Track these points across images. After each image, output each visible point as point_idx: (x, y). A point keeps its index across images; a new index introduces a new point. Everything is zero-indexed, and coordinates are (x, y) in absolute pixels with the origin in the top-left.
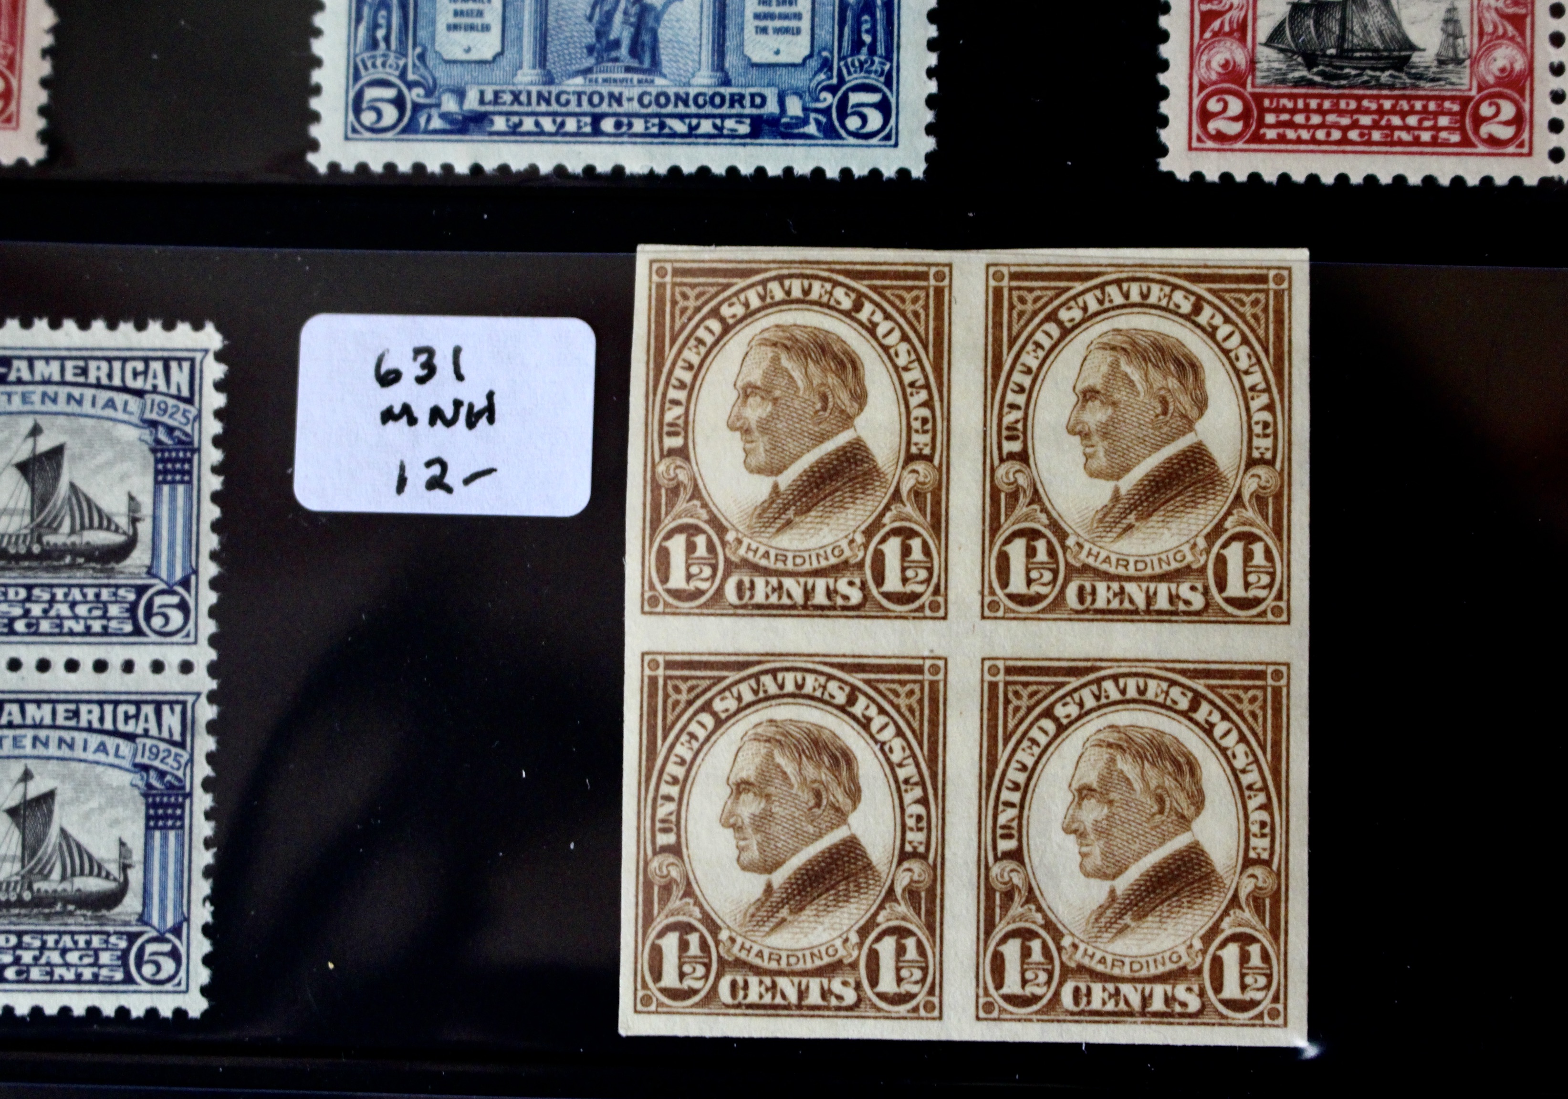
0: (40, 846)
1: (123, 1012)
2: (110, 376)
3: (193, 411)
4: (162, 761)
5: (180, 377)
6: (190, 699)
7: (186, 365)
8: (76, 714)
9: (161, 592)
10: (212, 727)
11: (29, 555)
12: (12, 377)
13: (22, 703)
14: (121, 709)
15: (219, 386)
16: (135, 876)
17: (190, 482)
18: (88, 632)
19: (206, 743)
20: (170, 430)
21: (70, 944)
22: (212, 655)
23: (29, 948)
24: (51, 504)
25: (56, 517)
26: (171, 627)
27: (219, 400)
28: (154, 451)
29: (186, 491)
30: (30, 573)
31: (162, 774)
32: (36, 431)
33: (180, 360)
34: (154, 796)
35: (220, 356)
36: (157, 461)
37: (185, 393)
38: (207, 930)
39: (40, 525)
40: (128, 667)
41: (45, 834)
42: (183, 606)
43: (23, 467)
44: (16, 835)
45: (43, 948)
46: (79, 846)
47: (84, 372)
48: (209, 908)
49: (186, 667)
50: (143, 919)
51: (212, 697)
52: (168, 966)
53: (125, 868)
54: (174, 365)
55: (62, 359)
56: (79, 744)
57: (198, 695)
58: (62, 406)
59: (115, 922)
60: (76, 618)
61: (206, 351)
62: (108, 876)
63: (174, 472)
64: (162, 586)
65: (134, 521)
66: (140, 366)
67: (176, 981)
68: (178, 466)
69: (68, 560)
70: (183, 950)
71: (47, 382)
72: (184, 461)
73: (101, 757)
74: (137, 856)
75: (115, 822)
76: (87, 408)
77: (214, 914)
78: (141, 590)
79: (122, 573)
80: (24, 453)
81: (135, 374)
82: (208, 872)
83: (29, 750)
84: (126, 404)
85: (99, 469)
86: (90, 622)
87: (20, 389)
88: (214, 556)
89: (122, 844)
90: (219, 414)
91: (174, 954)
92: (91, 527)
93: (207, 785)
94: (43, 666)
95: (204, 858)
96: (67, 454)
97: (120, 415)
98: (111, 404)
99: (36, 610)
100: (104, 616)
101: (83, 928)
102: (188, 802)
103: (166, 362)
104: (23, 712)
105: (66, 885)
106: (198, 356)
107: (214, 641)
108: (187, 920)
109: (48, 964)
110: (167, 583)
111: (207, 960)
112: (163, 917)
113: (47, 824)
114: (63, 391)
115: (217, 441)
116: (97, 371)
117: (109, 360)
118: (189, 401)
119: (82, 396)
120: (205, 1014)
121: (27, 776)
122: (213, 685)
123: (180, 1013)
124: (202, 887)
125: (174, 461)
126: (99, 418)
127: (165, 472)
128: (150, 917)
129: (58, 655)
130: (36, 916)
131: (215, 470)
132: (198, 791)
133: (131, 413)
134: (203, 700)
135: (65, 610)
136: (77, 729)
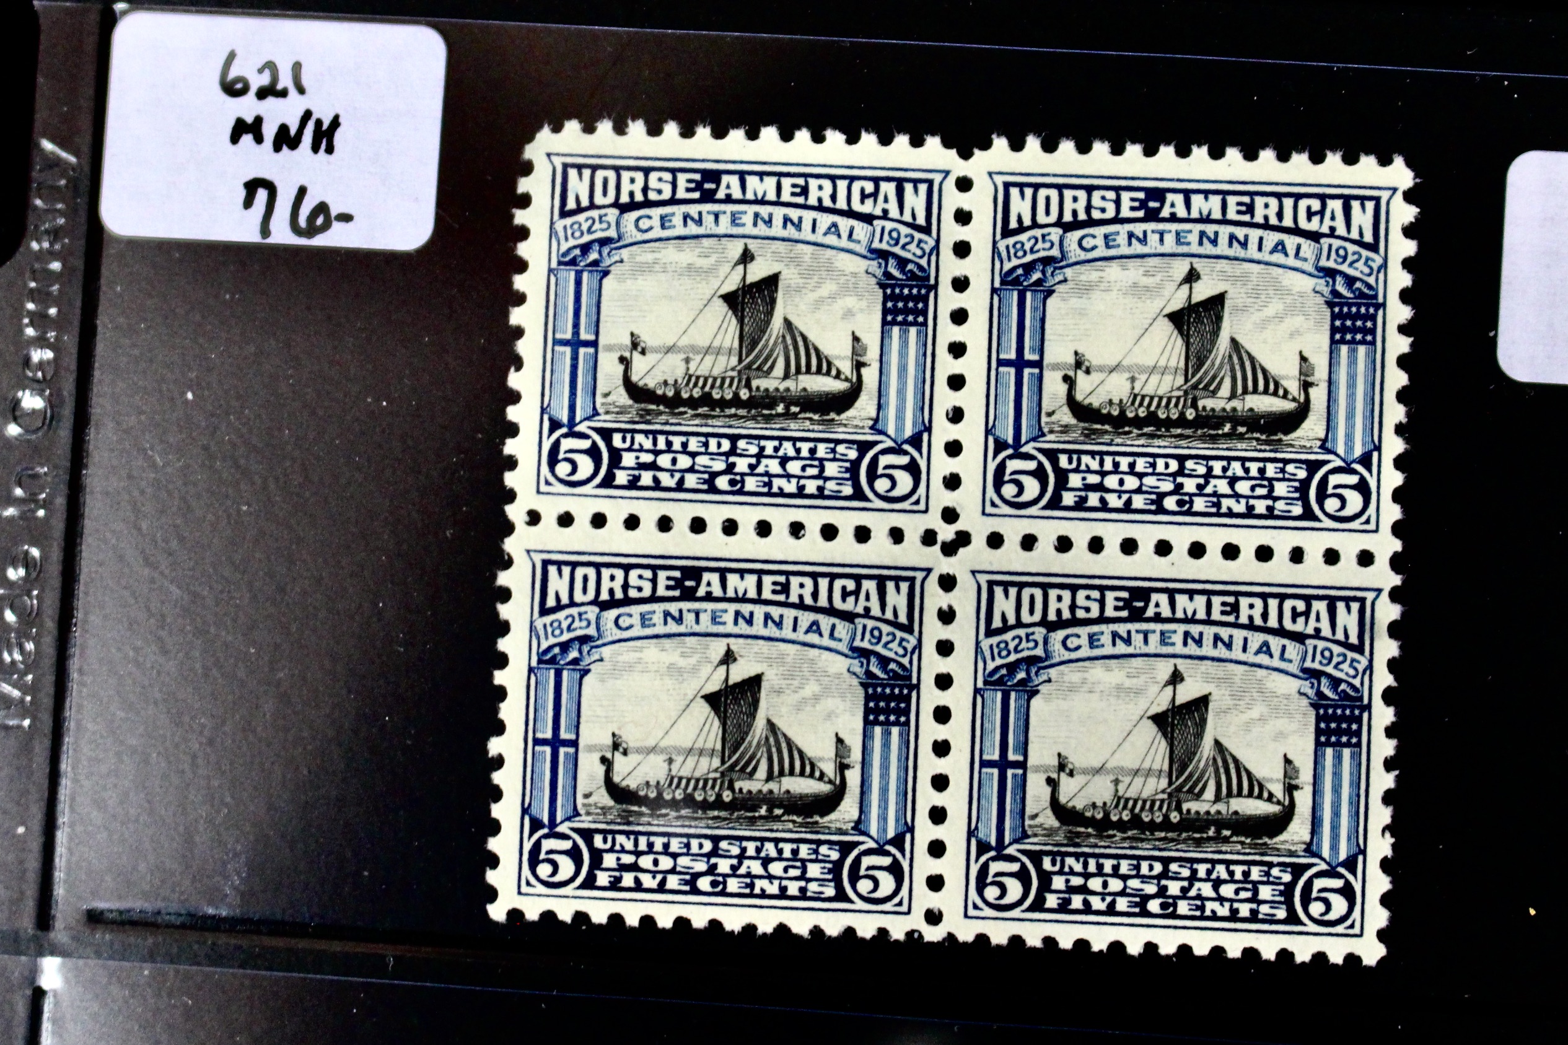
0: (1191, 761)
1: (1285, 955)
2: (1280, 215)
3: (1378, 260)
4: (1336, 667)
5: (1362, 218)
6: (1370, 596)
7: (1370, 205)
8: (1235, 608)
9: (1337, 470)
10: (1394, 630)
11: (1182, 422)
12: (1165, 213)
13: (1171, 594)
14: (1288, 604)
15: (1409, 231)
16: (1303, 800)
17: (1373, 343)
18: (1250, 513)
19: (1387, 648)
20: (1350, 281)
21: (1224, 875)
22: (1397, 545)
23: (1176, 878)
24: (1209, 362)
25: (1214, 378)
26: (1348, 512)
27: (1410, 248)
28: (1330, 304)
29: (1367, 355)
30: (1183, 443)
31: (1335, 682)
32: (1192, 277)
33: (1363, 199)
34: (1326, 707)
35: (1410, 196)
36: (1334, 317)
37: (1368, 238)
38: (1386, 865)
39: (1195, 387)
40: (1297, 555)
41: (1197, 746)
42: (1362, 487)
43: (1176, 318)
44: (1163, 746)
45: (1193, 878)
46: (1236, 761)
47: (1250, 209)
48: (1389, 840)
49: (1366, 559)
50: (1311, 849)
51: (1396, 595)
52: (1339, 906)
53: (1291, 789)
54: (1355, 205)
55: (1224, 193)
56: (1238, 643)
57: (1379, 591)
58: (1223, 248)
59: (1278, 852)
60: (1237, 496)
61: (1395, 190)
62: (1270, 798)
63: (1354, 330)
64: (1339, 463)
65: (1306, 386)
66: (1316, 205)
67: (1349, 922)
68: (1359, 323)
69: (1227, 428)
70: (1358, 888)
71: (1206, 220)
72: (1366, 317)
73: (1263, 659)
74: (1306, 776)
75: (1280, 736)
76: (1252, 251)
77: (1394, 846)
78: (1313, 467)
79: (1292, 446)
80: (1178, 302)
81: (1310, 214)
82: (1388, 798)
83: (1179, 649)
84: (1299, 248)
85: (1264, 324)
86: (1252, 502)
87: (1174, 227)
88: (1400, 430)
89: (1288, 761)
90: (1408, 264)
91: (1347, 892)
92: (1255, 391)
93: (1389, 696)
94: (1197, 550)
95: (1383, 781)
96: (1228, 303)
97: (1291, 261)
98: (1280, 247)
99: (1190, 485)
100: (1269, 496)
101: (1241, 858)
102: (1366, 715)
103: (1347, 200)
104: (1172, 604)
105: (1221, 807)
106: (1385, 195)
107: (1398, 529)
108: (1363, 852)
109: (1199, 897)
110: (1343, 460)
111: (1386, 900)
112: (1334, 847)
113: (1200, 735)
114: (1225, 231)
115: (1406, 296)
116: (1266, 209)
117: (1279, 196)
118: (1373, 247)
119: (1246, 237)
120: (1381, 961)
121: (1176, 678)
122: (1396, 580)
123: (1352, 959)
124: (1381, 815)
125: (1355, 317)
126: (1267, 264)
127: (1344, 330)
128: (1319, 846)
129: (1214, 538)
130: (1185, 841)
131: (1403, 329)
132: (1378, 703)
133: (1305, 260)
134: (1385, 596)
135: (1223, 487)
136: (1235, 625)
